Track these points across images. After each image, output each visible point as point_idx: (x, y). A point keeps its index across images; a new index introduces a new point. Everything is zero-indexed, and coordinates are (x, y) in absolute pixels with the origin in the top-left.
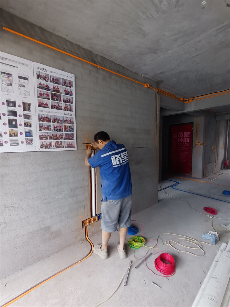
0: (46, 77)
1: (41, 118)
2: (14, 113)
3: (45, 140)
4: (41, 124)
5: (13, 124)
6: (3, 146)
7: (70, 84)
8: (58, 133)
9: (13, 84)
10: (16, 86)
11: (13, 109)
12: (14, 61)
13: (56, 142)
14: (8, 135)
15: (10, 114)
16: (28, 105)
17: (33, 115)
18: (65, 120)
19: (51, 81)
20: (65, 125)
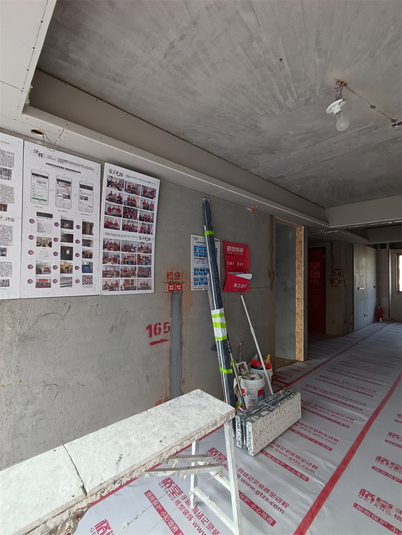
0: (119, 184)
1: (107, 245)
2: (69, 238)
3: (110, 277)
4: (106, 254)
5: (66, 254)
6: (50, 287)
7: (152, 194)
8: (129, 266)
9: (72, 197)
10: (75, 199)
11: (68, 231)
12: (76, 164)
13: (126, 280)
14: (59, 270)
15: (64, 239)
16: (89, 226)
17: (96, 240)
18: (140, 246)
19: (125, 190)
20: (139, 255)
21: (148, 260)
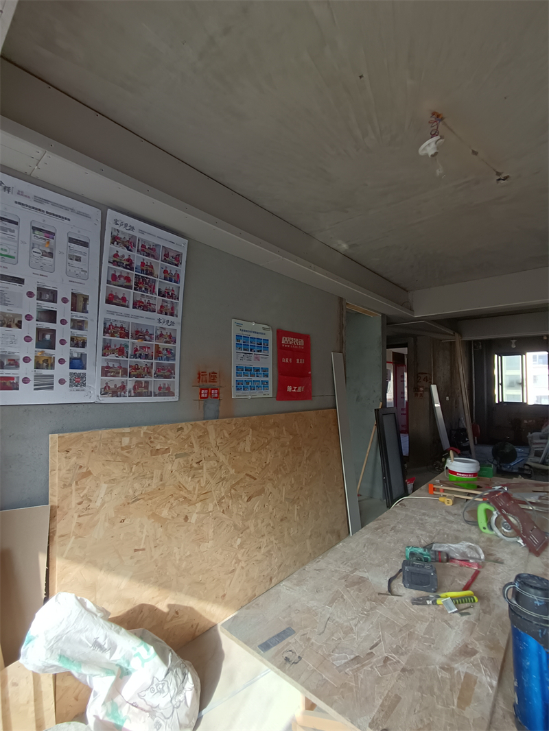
0: (128, 241)
1: (109, 328)
2: (51, 316)
3: (113, 376)
5: (45, 340)
6: (18, 389)
7: (177, 258)
9: (56, 254)
10: (60, 259)
11: (49, 306)
12: (62, 207)
13: (137, 381)
14: (32, 363)
15: (42, 317)
16: (82, 299)
17: (92, 320)
18: (159, 333)
19: (138, 251)
20: (157, 346)
21: (171, 353)
